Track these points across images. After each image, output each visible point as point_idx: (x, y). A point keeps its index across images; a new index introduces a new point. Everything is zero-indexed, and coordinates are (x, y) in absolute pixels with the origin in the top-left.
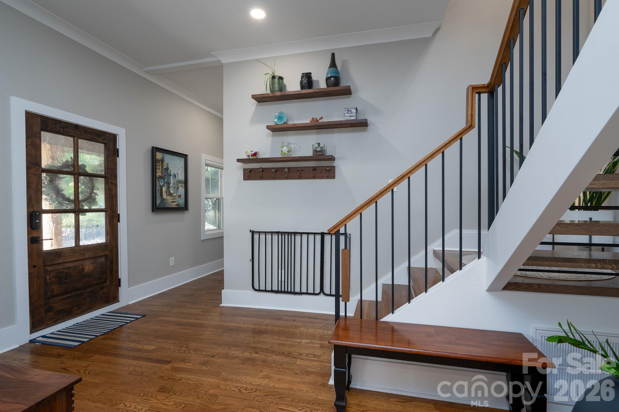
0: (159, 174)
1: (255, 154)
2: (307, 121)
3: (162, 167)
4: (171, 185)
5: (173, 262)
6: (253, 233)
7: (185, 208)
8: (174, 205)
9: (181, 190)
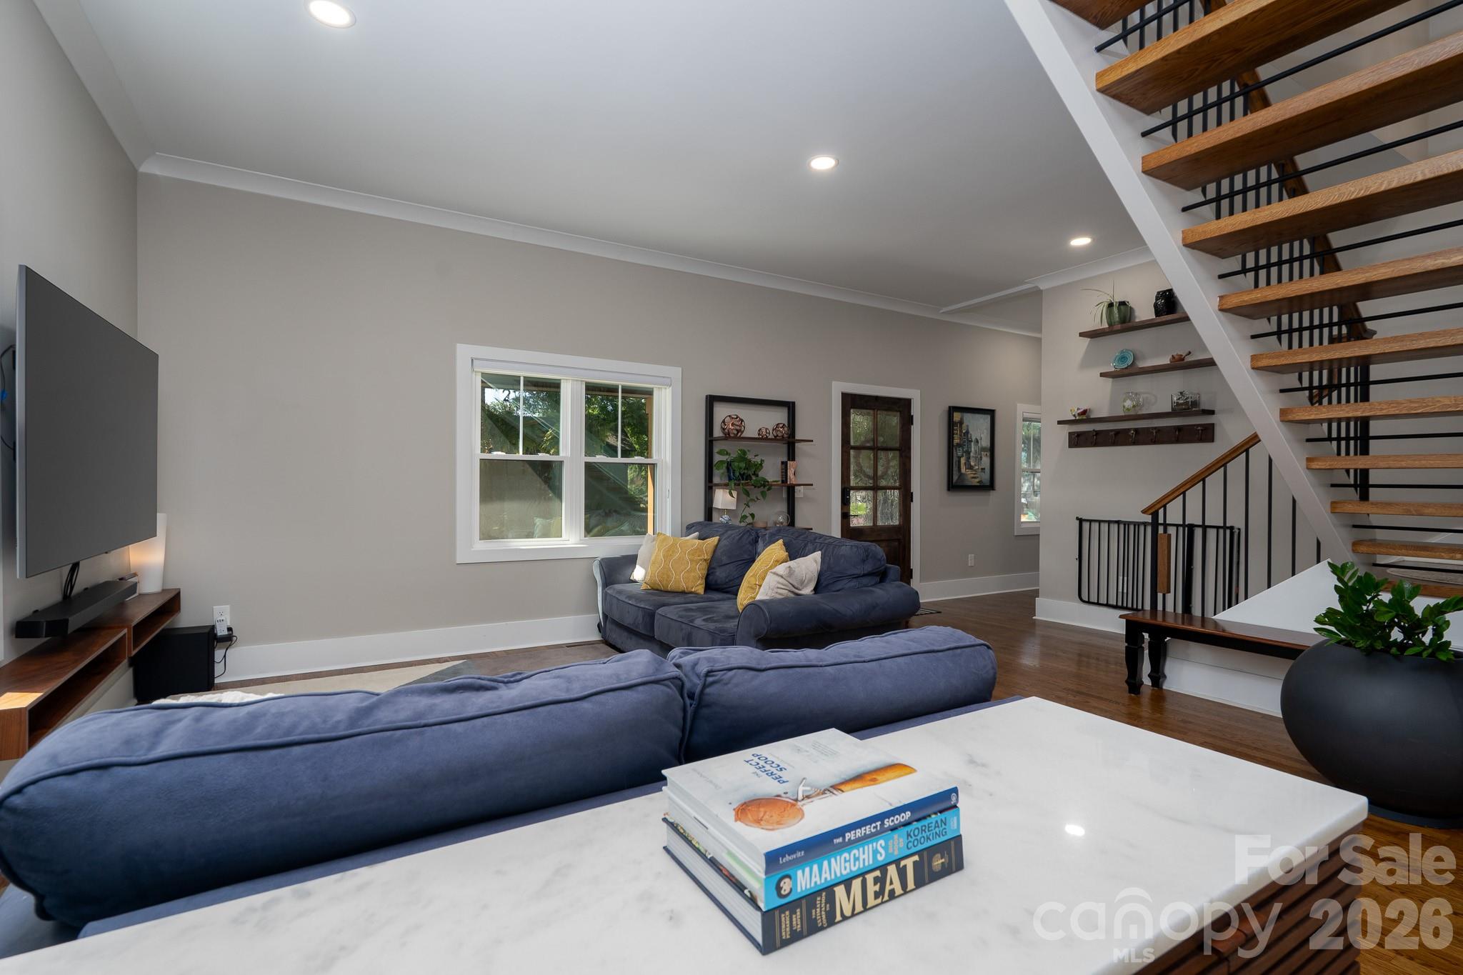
0: (956, 441)
1: (1084, 412)
2: (1166, 361)
3: (961, 431)
4: (972, 454)
5: (973, 561)
6: (1081, 521)
7: (990, 486)
8: (975, 482)
9: (986, 461)
